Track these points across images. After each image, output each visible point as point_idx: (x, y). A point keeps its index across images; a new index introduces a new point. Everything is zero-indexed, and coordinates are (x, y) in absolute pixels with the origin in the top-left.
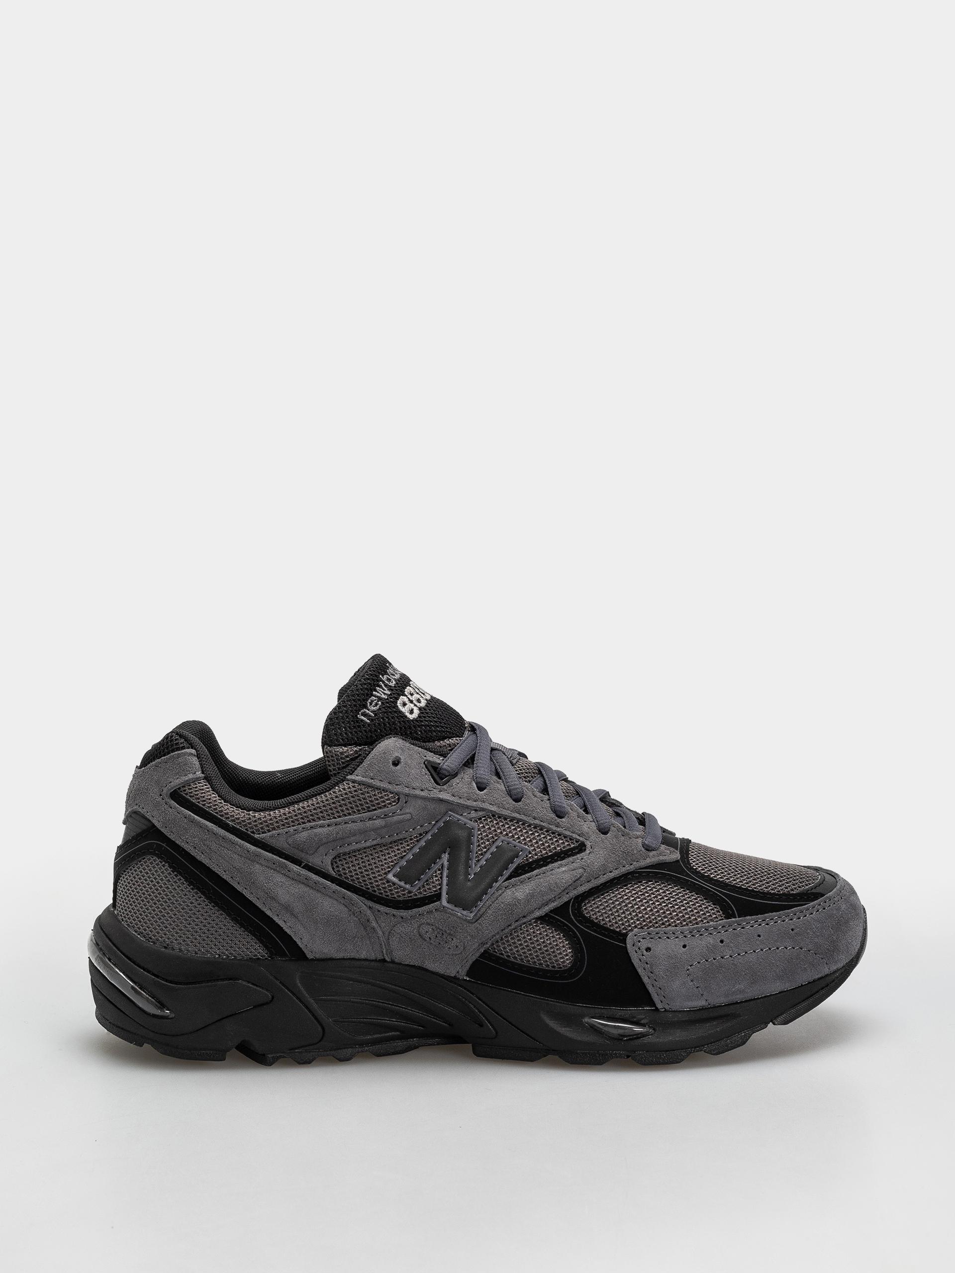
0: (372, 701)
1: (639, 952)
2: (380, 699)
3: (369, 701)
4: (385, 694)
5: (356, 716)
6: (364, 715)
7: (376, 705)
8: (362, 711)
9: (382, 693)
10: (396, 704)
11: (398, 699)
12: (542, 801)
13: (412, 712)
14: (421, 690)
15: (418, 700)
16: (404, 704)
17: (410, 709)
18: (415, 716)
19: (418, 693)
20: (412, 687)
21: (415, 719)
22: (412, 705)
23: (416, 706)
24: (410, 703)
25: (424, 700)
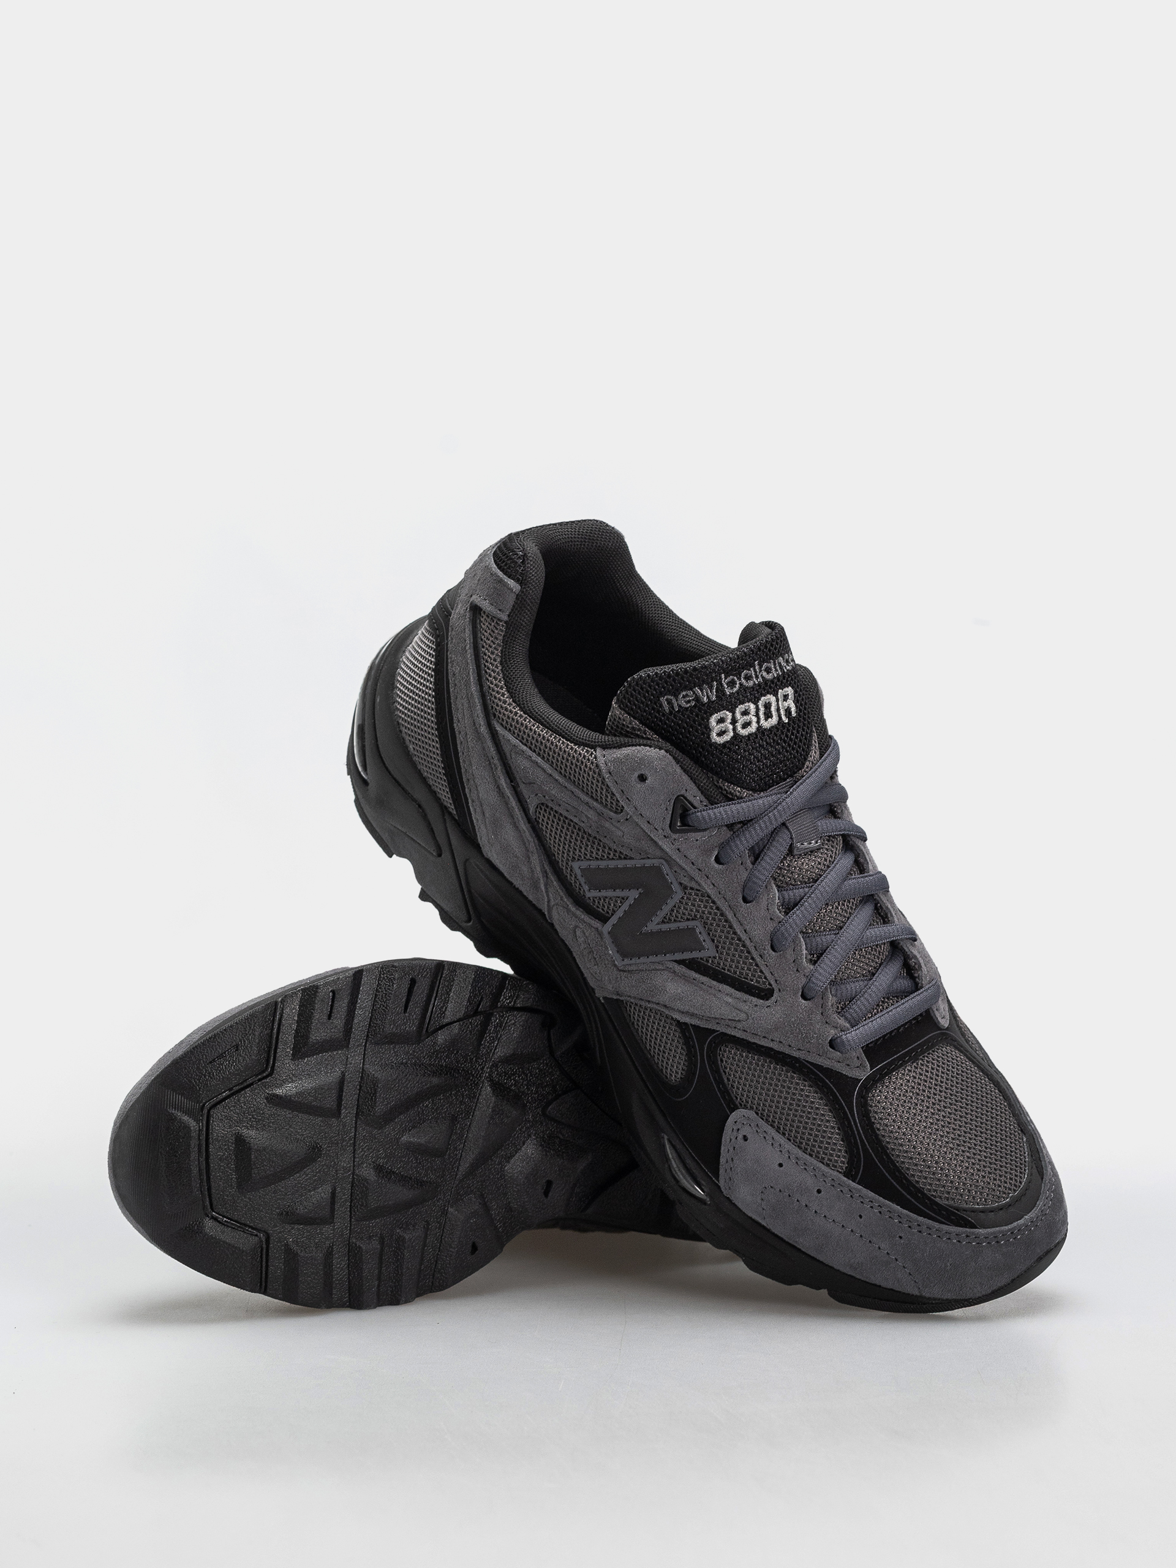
0: (687, 695)
1: (735, 1133)
2: (697, 699)
3: (684, 693)
4: (708, 697)
5: (659, 697)
6: (669, 702)
7: (689, 702)
8: (669, 697)
9: (707, 695)
10: (711, 715)
11: (720, 712)
12: (771, 919)
13: (721, 734)
14: (770, 712)
15: (746, 725)
16: (721, 721)
17: (723, 729)
18: (720, 740)
19: (757, 715)
20: (760, 704)
21: (716, 743)
22: (731, 727)
23: (734, 729)
24: (730, 723)
25: (753, 728)
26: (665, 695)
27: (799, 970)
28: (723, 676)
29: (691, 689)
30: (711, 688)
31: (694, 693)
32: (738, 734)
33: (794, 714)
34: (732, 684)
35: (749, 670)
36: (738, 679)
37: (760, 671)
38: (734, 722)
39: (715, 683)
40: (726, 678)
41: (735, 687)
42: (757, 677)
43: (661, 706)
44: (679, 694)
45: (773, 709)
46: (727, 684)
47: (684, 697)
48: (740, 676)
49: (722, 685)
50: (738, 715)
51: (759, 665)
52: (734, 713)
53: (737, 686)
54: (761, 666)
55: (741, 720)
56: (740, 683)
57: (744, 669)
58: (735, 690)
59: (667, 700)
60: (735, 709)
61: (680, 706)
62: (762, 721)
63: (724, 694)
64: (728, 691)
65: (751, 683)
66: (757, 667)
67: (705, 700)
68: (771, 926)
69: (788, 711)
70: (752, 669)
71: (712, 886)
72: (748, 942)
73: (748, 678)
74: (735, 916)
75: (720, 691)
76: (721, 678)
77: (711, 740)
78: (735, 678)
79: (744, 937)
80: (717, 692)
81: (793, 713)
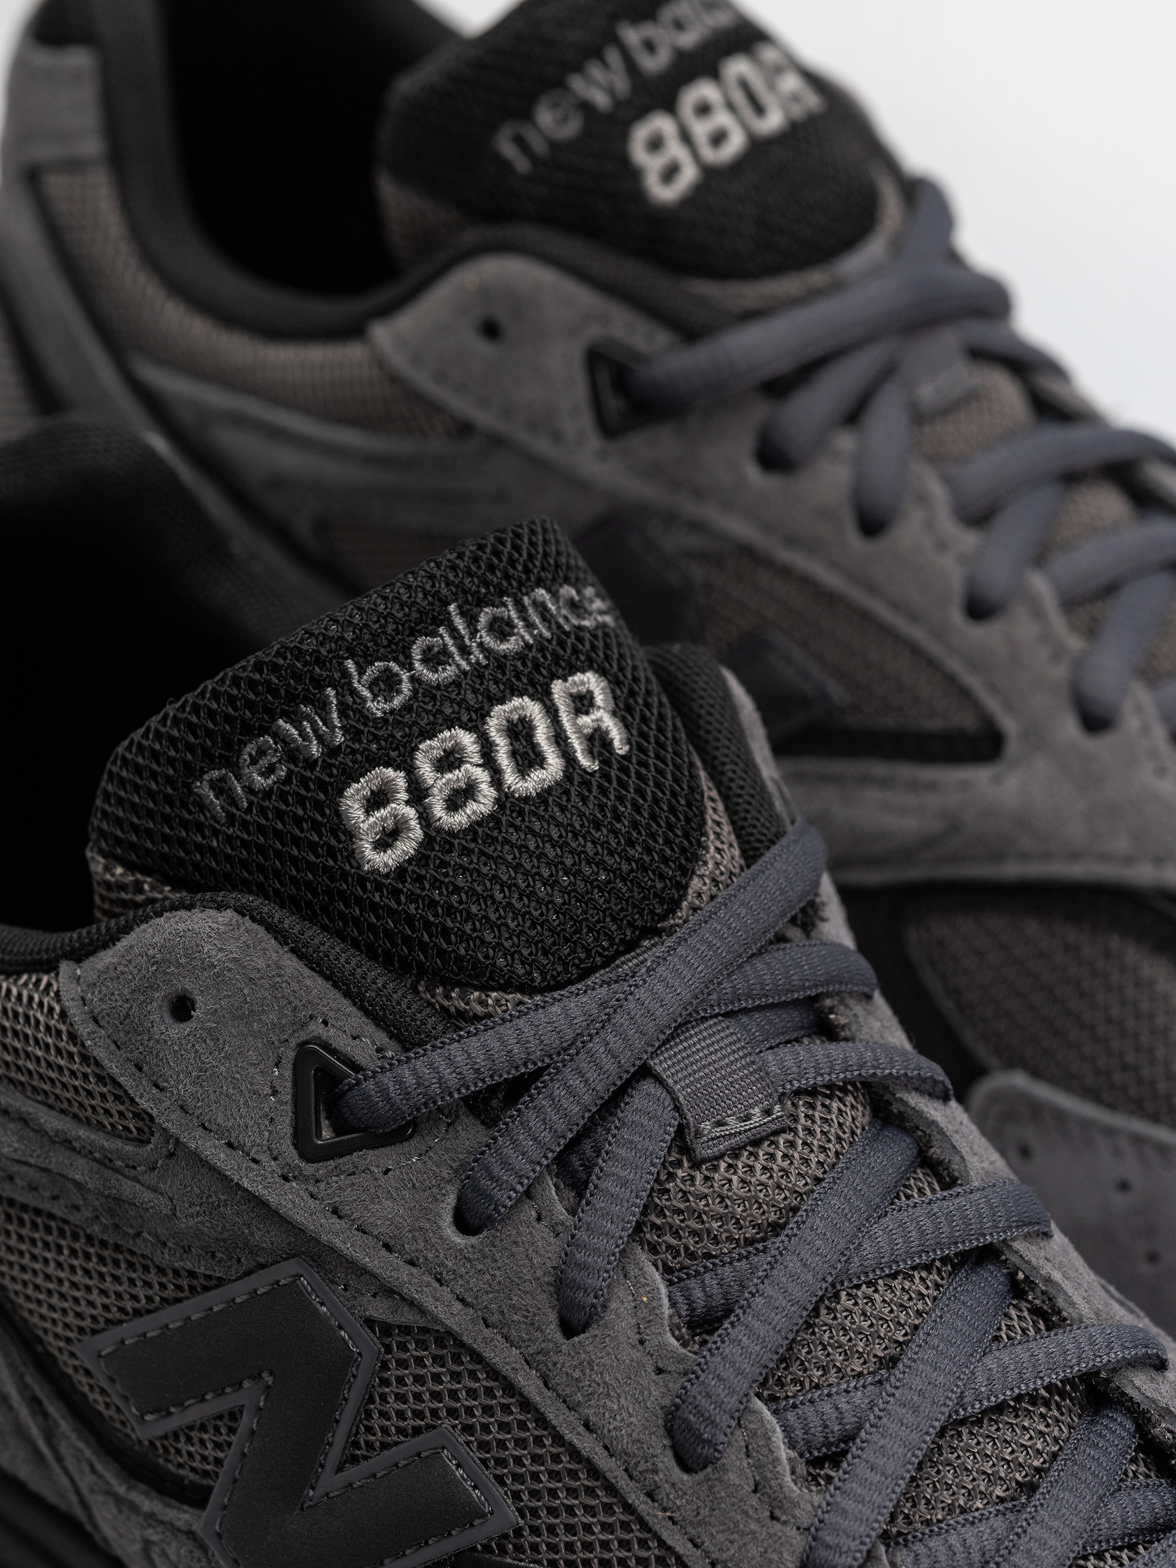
0: (262, 752)
2: (292, 754)
3: (250, 748)
4: (320, 738)
5: (188, 786)
6: (221, 788)
7: (271, 770)
8: (215, 774)
9: (315, 733)
10: (341, 792)
11: (363, 775)
12: (659, 1371)
13: (387, 839)
14: (535, 747)
15: (458, 799)
16: (377, 800)
17: (390, 824)
18: (385, 860)
19: (489, 760)
20: (494, 726)
21: (375, 871)
22: (411, 812)
23: (425, 817)
24: (407, 803)
25: (484, 802)
26: (203, 772)
27: (778, 1513)
28: (350, 664)
29: (264, 730)
30: (323, 707)
31: (275, 736)
32: (439, 830)
33: (620, 746)
34: (387, 684)
35: (434, 634)
36: (402, 665)
37: (474, 633)
38: (418, 794)
39: (331, 692)
40: (361, 673)
41: (399, 692)
42: (465, 651)
43: (202, 806)
44: (239, 754)
45: (542, 735)
46: (370, 689)
47: (254, 761)
48: (409, 656)
49: (354, 692)
50: (426, 770)
51: (463, 614)
52: (410, 770)
53: (406, 687)
54: (472, 621)
55: (439, 784)
56: (412, 679)
57: (414, 633)
58: (397, 702)
59: (213, 785)
60: (413, 759)
61: (250, 790)
62: (510, 778)
63: (365, 717)
64: (377, 707)
65: (448, 672)
66: (459, 623)
67: (315, 750)
68: (657, 1393)
69: (597, 741)
70: (441, 630)
71: (458, 1306)
72: (602, 1461)
73: (435, 658)
74: (546, 1385)
75: (352, 709)
76: (345, 674)
77: (360, 867)
78: (392, 664)
79: (586, 1444)
80: (342, 714)
81: (617, 744)
